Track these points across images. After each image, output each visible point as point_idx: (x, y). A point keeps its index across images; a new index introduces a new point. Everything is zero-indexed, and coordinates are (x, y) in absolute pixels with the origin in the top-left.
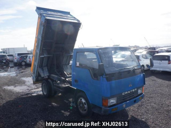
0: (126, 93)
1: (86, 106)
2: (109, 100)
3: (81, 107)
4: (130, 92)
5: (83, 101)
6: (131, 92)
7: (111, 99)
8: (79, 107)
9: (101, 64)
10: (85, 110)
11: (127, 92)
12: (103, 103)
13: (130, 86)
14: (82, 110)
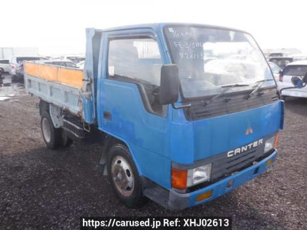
0: (238, 151)
1: (130, 179)
2: (189, 172)
3: (118, 180)
4: (246, 149)
5: (125, 166)
6: (248, 147)
7: (195, 169)
8: (115, 179)
9: (171, 64)
10: (129, 189)
11: (239, 149)
12: (172, 180)
13: (247, 133)
14: (122, 188)
